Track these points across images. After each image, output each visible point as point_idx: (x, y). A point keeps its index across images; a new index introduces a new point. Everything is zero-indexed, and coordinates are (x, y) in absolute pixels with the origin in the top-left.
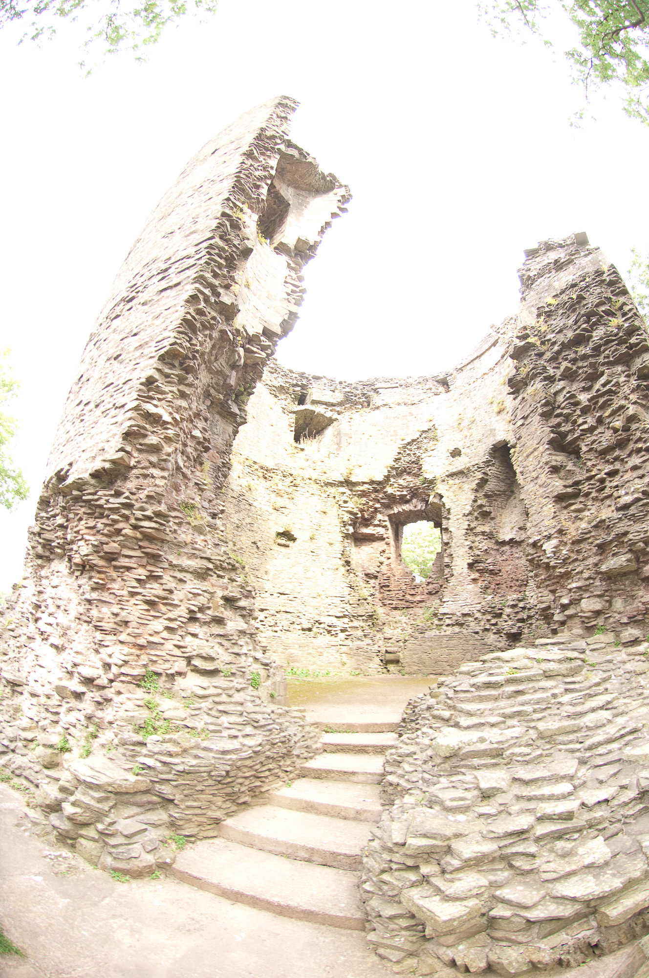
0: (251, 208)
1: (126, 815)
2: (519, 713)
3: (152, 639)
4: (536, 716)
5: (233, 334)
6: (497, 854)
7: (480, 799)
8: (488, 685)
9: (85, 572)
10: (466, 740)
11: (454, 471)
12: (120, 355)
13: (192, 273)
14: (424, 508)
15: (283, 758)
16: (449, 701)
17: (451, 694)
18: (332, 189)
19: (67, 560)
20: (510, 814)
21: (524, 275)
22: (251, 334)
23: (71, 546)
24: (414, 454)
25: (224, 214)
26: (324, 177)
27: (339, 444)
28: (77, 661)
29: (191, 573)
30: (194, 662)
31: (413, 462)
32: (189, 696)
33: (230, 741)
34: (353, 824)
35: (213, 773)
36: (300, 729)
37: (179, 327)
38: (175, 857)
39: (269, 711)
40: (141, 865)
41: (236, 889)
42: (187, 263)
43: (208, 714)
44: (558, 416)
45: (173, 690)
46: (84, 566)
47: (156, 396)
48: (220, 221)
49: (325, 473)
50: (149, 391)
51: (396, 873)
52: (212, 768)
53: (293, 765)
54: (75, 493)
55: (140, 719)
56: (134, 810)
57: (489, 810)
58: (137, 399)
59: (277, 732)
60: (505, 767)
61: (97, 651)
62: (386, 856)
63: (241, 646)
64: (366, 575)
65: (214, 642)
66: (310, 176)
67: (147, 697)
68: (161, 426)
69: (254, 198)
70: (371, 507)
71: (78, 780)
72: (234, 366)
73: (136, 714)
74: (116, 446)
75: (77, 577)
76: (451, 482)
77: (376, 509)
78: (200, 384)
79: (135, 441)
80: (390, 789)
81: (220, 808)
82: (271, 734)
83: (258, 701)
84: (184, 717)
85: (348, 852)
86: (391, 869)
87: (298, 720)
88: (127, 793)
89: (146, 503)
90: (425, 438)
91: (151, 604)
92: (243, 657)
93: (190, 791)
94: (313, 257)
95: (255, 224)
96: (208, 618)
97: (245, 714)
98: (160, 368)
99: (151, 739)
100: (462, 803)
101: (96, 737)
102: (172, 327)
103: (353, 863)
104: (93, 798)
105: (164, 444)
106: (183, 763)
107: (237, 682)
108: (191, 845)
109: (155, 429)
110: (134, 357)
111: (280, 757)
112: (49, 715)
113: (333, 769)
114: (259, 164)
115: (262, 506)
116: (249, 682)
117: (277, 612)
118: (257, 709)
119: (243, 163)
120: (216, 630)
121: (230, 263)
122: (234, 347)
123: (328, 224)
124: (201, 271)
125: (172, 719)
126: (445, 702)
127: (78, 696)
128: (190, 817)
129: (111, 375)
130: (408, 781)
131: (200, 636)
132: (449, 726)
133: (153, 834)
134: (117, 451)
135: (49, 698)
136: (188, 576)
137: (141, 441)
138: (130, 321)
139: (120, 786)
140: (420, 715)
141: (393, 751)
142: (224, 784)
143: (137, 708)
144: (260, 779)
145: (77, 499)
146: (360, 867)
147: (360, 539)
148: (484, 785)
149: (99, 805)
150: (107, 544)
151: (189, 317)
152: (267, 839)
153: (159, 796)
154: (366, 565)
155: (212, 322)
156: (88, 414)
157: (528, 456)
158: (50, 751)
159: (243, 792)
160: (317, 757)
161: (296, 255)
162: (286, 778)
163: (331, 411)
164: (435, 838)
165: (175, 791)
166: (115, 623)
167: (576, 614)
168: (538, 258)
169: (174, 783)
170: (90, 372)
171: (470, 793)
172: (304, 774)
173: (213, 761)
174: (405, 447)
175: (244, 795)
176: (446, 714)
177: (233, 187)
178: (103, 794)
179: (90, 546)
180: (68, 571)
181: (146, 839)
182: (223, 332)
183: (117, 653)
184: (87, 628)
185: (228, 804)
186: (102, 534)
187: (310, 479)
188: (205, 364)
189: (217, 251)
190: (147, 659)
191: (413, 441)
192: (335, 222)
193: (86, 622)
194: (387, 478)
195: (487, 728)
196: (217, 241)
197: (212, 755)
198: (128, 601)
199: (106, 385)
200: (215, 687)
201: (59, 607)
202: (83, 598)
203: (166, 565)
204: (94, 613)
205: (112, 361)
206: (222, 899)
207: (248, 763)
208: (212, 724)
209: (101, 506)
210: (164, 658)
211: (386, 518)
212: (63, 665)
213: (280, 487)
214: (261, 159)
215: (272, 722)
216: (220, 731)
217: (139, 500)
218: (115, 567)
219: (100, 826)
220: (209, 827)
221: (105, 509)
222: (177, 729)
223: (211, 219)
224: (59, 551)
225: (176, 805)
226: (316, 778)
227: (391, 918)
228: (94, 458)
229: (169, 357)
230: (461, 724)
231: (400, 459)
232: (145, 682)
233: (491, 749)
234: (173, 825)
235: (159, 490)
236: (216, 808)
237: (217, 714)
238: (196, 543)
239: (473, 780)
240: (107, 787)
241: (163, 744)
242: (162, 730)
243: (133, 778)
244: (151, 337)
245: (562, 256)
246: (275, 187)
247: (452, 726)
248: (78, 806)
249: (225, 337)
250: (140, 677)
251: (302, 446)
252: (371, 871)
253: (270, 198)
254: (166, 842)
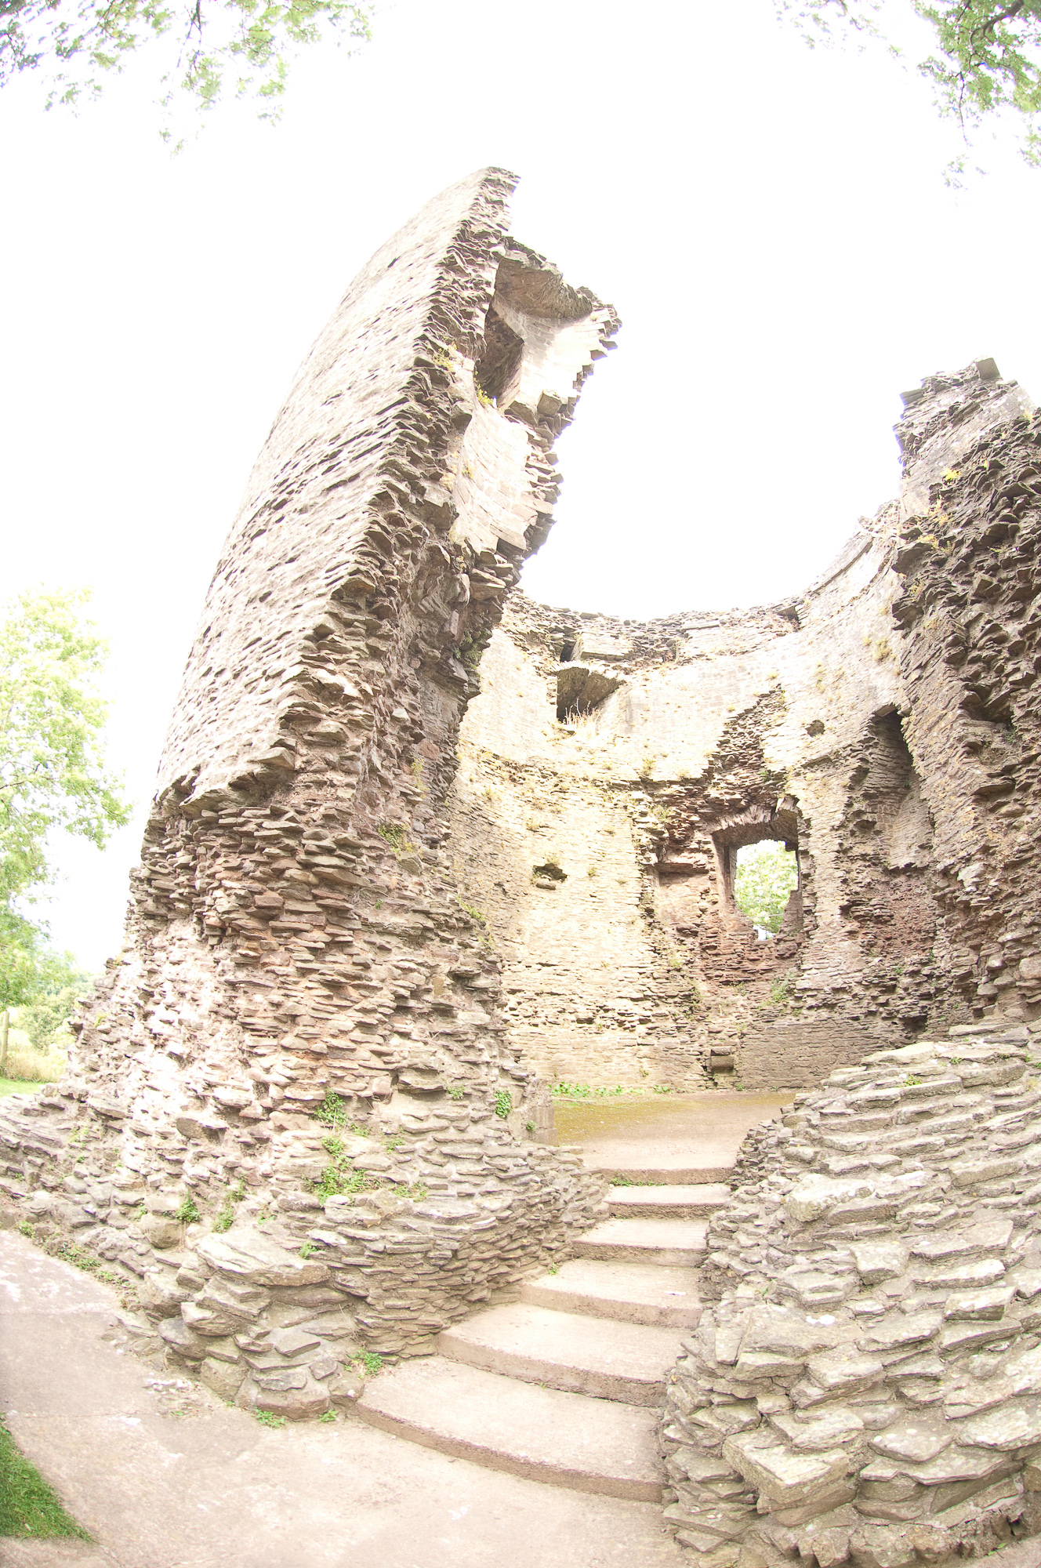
0: (461, 349)
1: (287, 1322)
2: (922, 1148)
3: (335, 1042)
4: (949, 1151)
5: (449, 552)
6: (882, 1376)
7: (857, 1289)
8: (875, 1104)
9: (225, 940)
10: (837, 1193)
11: (814, 757)
12: (269, 594)
13: (376, 459)
14: (768, 819)
15: (546, 1227)
16: (813, 1132)
17: (815, 1119)
18: (588, 312)
19: (195, 920)
20: (903, 1312)
21: (903, 434)
22: (479, 552)
23: (201, 899)
24: (750, 733)
25: (419, 362)
26: (572, 294)
27: (629, 722)
28: (213, 1079)
29: (398, 935)
30: (404, 1078)
31: (748, 747)
32: (395, 1131)
33: (460, 1202)
34: (654, 1332)
35: (431, 1254)
36: (574, 1180)
37: (362, 545)
38: (363, 1387)
39: (525, 1153)
40: (306, 1400)
41: (459, 1438)
42: (367, 442)
43: (426, 1160)
44: (974, 661)
45: (369, 1122)
46: (223, 930)
47: (331, 657)
48: (415, 374)
49: (609, 769)
50: (319, 649)
51: (719, 1410)
52: (430, 1245)
53: (561, 1239)
54: (206, 814)
55: (316, 1169)
56: (300, 1313)
57: (871, 1306)
58: (301, 663)
59: (536, 1186)
60: (899, 1236)
61: (246, 1064)
62: (704, 1383)
63: (480, 1050)
64: (680, 930)
65: (435, 1045)
66: (550, 293)
67: (327, 1134)
68: (343, 704)
69: (464, 334)
70: (684, 821)
71: (210, 1267)
72: (454, 604)
73: (308, 1161)
74: (270, 738)
75: (212, 946)
76: (810, 776)
77: (692, 823)
78: (402, 635)
79: (302, 730)
80: (715, 1276)
81: (441, 1309)
82: (527, 1190)
83: (507, 1138)
84: (386, 1165)
85: (643, 1377)
86: (711, 1403)
87: (570, 1167)
88: (290, 1287)
89: (322, 826)
90: (766, 706)
91: (334, 986)
92: (484, 1069)
93: (393, 1283)
94: (569, 423)
95: (471, 374)
96: (426, 1008)
97: (485, 1158)
98: (336, 611)
99: (332, 1201)
100: (829, 1295)
101: (242, 1198)
102: (350, 546)
103: (651, 1395)
104: (233, 1294)
105: (348, 733)
106: (383, 1238)
107: (476, 1108)
108: (390, 1368)
109: (332, 710)
110: (292, 596)
111: (541, 1226)
112: (164, 1165)
113: (626, 1244)
114: (467, 279)
115: (510, 826)
116: (493, 1107)
117: (537, 994)
118: (506, 1150)
119: (441, 278)
120: (440, 1025)
121: (437, 440)
122: (453, 574)
123: (587, 369)
124: (391, 454)
125: (367, 1169)
126: (807, 1133)
127: (214, 1134)
128: (391, 1323)
129: (256, 625)
130: (745, 1261)
131: (414, 1036)
132: (811, 1171)
133: (330, 1351)
134: (272, 747)
135: (166, 1138)
136: (394, 941)
137: (311, 729)
138: (281, 539)
139: (279, 1275)
140: (766, 1154)
141: (722, 1213)
142: (448, 1271)
143: (311, 1152)
144: (507, 1263)
145: (210, 824)
146: (661, 1401)
147: (668, 874)
148: (864, 1266)
149: (243, 1307)
150: (260, 893)
151: (377, 528)
152: (515, 1357)
153: (342, 1292)
154: (679, 915)
155: (415, 535)
156: (222, 689)
157: (930, 729)
158: (165, 1221)
159: (478, 1283)
160: (600, 1225)
161: (541, 421)
162: (549, 1260)
163: (614, 668)
164: (783, 1353)
165: (368, 1283)
166: (275, 1018)
167: (1013, 983)
168: (924, 406)
169: (369, 1270)
170: (222, 622)
171: (843, 1279)
172: (578, 1253)
173: (431, 1235)
174: (735, 723)
175: (480, 1287)
176: (808, 1152)
177: (429, 318)
178: (250, 1289)
179: (234, 897)
180: (197, 937)
181: (316, 1358)
182: (434, 551)
183: (278, 1065)
184: (230, 1027)
185: (455, 1303)
186: (252, 878)
187: (585, 780)
188: (408, 602)
189: (413, 422)
190: (327, 1075)
191: (748, 711)
192: (598, 365)
193: (227, 1017)
194: (709, 773)
195: (872, 1174)
196: (412, 405)
197: (430, 1224)
198: (296, 983)
199: (249, 641)
200: (438, 1117)
201: (182, 994)
202: (223, 979)
203: (358, 925)
204: (241, 1003)
205: (257, 603)
206: (434, 1454)
207: (489, 1236)
208: (432, 1175)
209: (249, 834)
210: (355, 1072)
211: (709, 838)
212: (190, 1086)
213: (538, 794)
214: (469, 270)
215: (529, 1171)
216: (445, 1187)
217: (312, 823)
218: (275, 930)
219: (243, 1340)
220: (421, 1339)
221: (256, 838)
222: (375, 1184)
223: (399, 371)
224: (182, 906)
225: (369, 1305)
226: (597, 1259)
227: (705, 1482)
228: (235, 758)
229: (349, 594)
230: (831, 1167)
231: (728, 742)
232: (324, 1110)
233: (877, 1208)
234: (362, 1336)
235: (343, 806)
236: (434, 1310)
237: (441, 1160)
238: (405, 888)
239: (847, 1259)
240: (257, 1278)
241: (352, 1209)
242: (350, 1187)
243: (299, 1263)
244: (318, 562)
245: (961, 399)
246: (496, 314)
247: (817, 1172)
248: (209, 1307)
249: (438, 557)
250: (314, 1104)
251: (570, 727)
252: (677, 1407)
253: (490, 333)
254: (350, 1364)
